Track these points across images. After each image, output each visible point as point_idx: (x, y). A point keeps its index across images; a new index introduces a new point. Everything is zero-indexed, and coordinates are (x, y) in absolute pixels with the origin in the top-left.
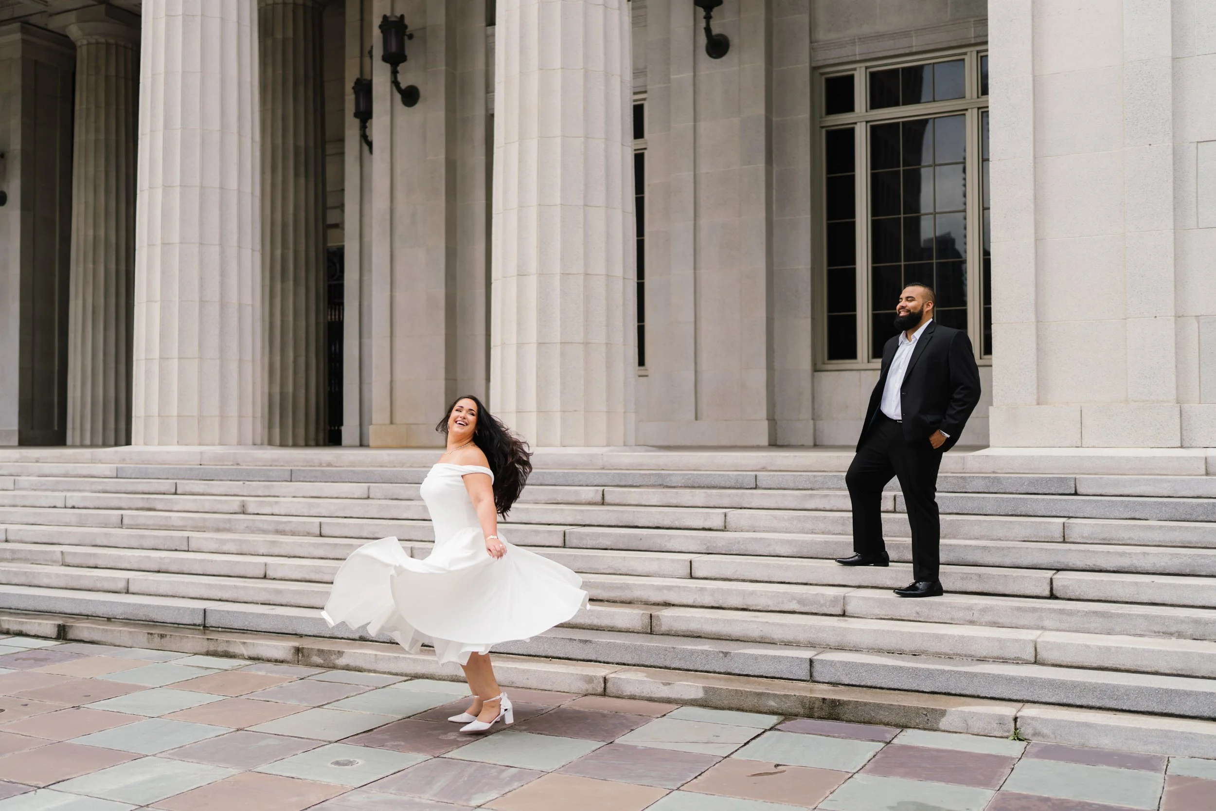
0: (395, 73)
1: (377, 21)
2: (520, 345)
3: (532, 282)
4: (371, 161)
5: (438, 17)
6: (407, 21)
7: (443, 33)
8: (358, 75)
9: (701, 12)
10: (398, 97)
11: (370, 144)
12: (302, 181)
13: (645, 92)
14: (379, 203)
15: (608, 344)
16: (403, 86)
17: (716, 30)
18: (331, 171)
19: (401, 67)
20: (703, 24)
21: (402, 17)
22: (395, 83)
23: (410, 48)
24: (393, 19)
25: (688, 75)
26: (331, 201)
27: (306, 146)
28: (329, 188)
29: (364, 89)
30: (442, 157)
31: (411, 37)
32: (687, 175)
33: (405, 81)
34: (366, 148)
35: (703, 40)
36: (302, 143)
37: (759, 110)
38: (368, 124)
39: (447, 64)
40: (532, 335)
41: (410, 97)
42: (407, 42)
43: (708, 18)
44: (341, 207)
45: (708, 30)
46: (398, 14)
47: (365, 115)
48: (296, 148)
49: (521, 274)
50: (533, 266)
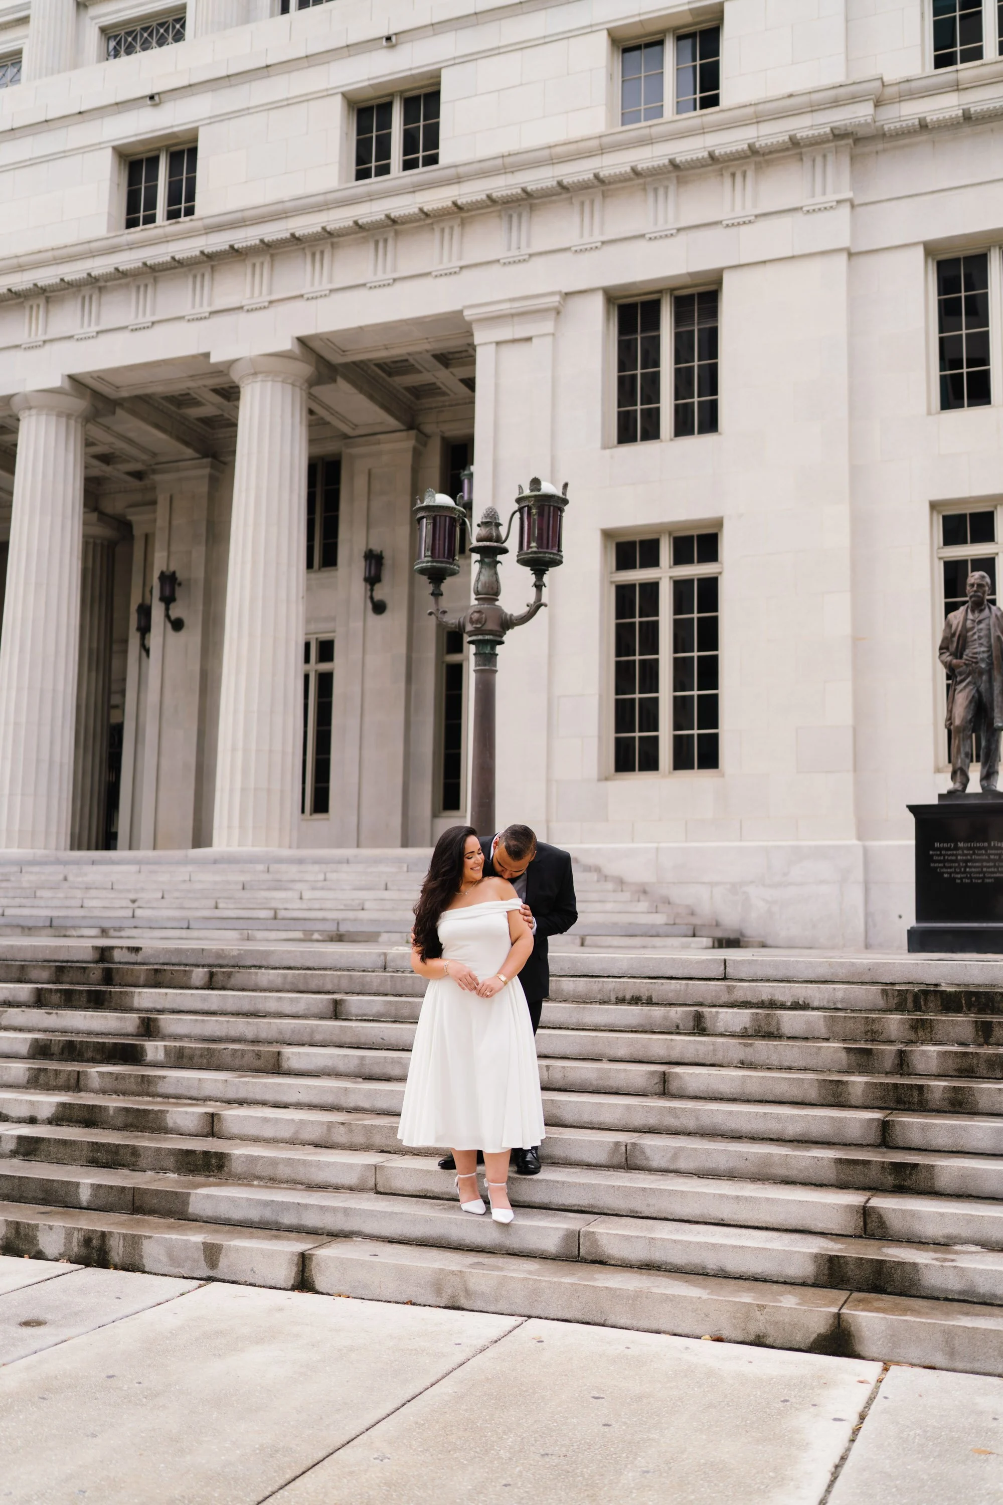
0: (167, 609)
1: (156, 575)
2: (231, 790)
3: (239, 754)
4: (148, 664)
5: (199, 573)
6: (178, 575)
7: (201, 584)
8: (140, 601)
9: (369, 587)
10: (169, 626)
11: (147, 651)
12: (94, 674)
13: (334, 632)
14: (152, 696)
15: (282, 791)
16: (173, 617)
17: (378, 596)
18: (116, 663)
19: (172, 606)
20: (369, 593)
21: (174, 573)
22: (167, 616)
23: (179, 592)
24: (167, 573)
25: (360, 624)
26: (115, 687)
27: (98, 649)
28: (113, 677)
29: (145, 612)
30: (197, 668)
31: (180, 584)
32: (357, 689)
33: (175, 613)
34: (144, 654)
35: (370, 605)
36: (95, 645)
37: (402, 649)
38: (147, 636)
39: (204, 604)
40: (238, 785)
41: (178, 625)
42: (177, 587)
43: (372, 590)
44: (123, 693)
45: (372, 598)
46: (172, 569)
47: (145, 629)
48: (90, 650)
49: (234, 749)
50: (240, 745)
